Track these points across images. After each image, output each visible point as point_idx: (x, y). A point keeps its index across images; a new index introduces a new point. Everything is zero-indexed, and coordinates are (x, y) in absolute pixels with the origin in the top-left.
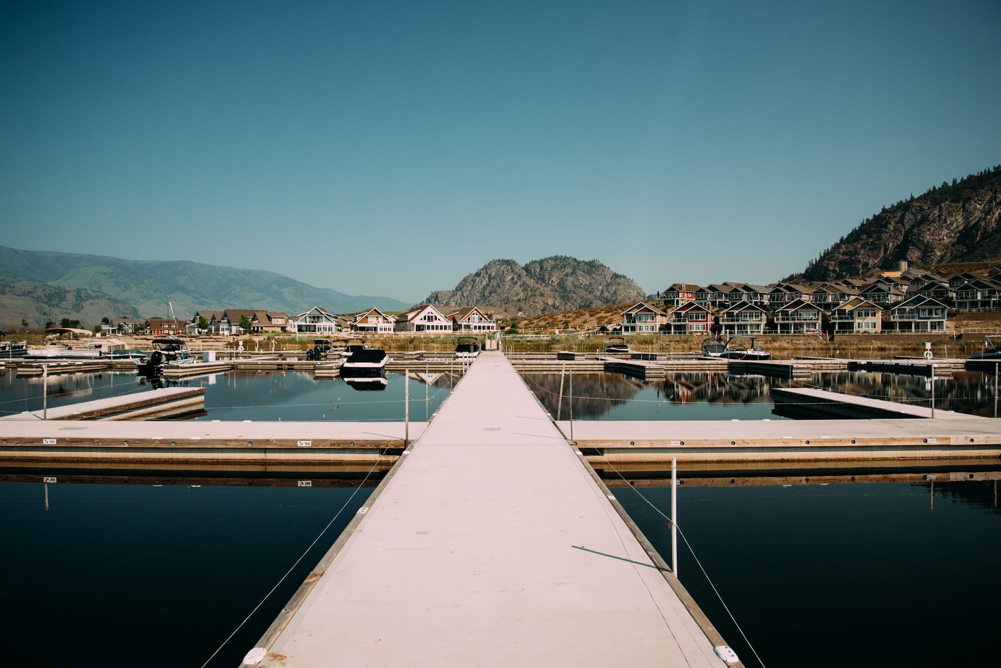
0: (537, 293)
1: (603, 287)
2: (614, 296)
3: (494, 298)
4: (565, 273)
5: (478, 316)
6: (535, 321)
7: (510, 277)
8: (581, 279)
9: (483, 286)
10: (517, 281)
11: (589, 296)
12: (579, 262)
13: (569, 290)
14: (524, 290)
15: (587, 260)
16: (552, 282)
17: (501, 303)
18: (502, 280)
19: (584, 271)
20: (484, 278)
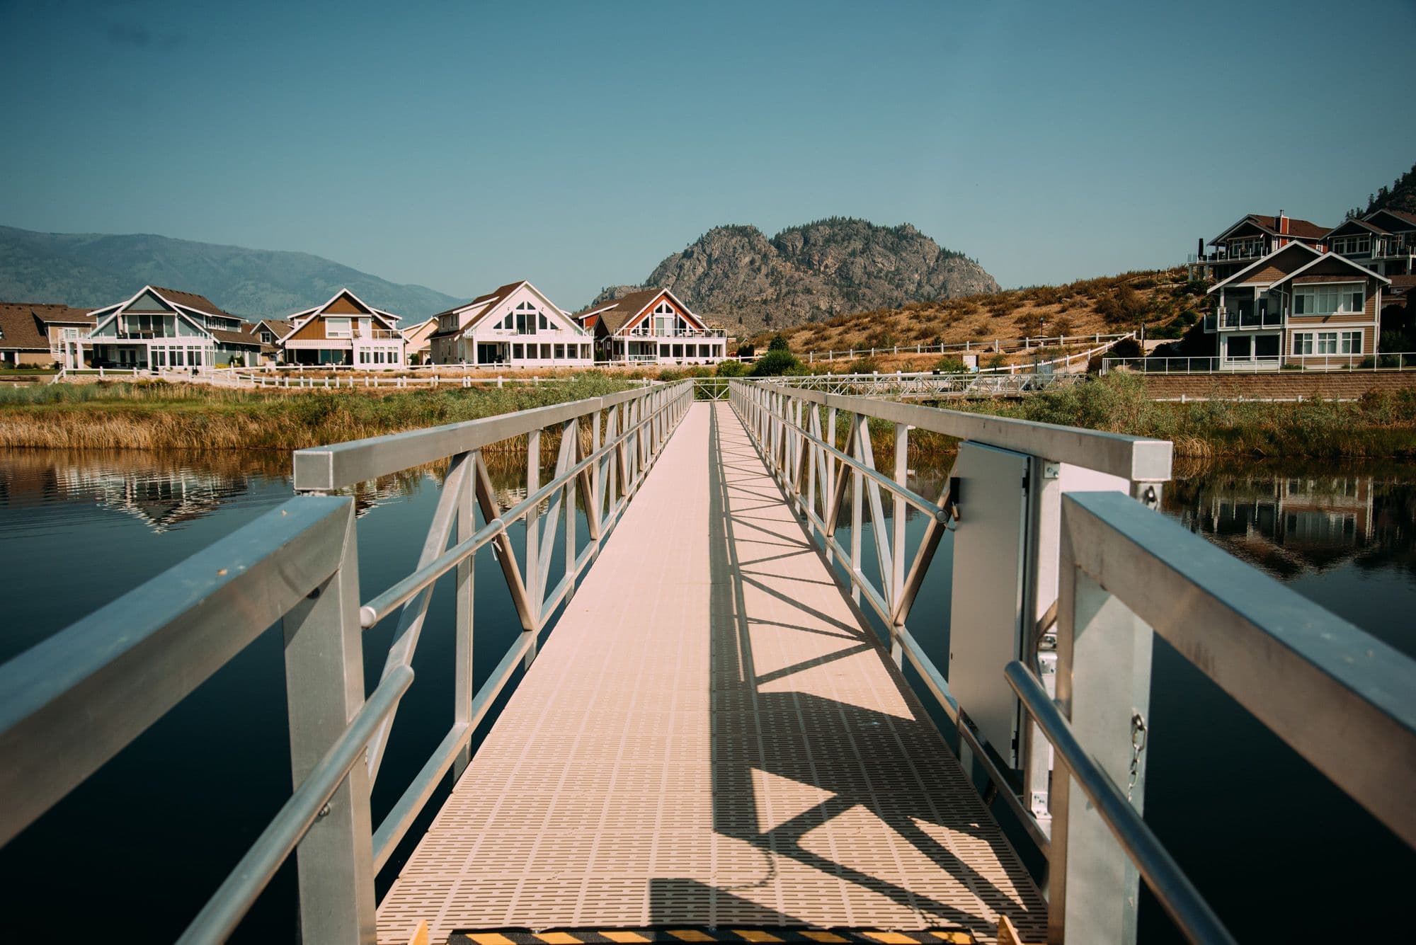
0: (799, 287)
1: (920, 275)
2: (943, 292)
3: (718, 298)
4: (849, 250)
5: (672, 316)
6: (834, 332)
7: (747, 259)
8: (880, 260)
9: (697, 277)
10: (760, 266)
11: (895, 294)
12: (876, 230)
13: (857, 282)
14: (775, 283)
15: (891, 225)
16: (826, 266)
17: (731, 308)
18: (733, 265)
19: (885, 247)
20: (699, 261)
